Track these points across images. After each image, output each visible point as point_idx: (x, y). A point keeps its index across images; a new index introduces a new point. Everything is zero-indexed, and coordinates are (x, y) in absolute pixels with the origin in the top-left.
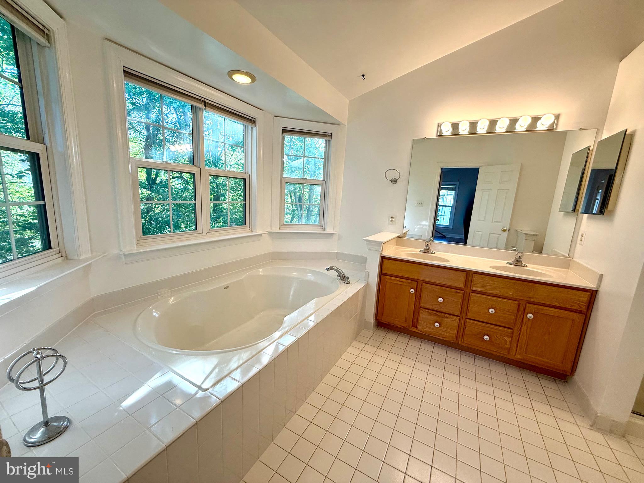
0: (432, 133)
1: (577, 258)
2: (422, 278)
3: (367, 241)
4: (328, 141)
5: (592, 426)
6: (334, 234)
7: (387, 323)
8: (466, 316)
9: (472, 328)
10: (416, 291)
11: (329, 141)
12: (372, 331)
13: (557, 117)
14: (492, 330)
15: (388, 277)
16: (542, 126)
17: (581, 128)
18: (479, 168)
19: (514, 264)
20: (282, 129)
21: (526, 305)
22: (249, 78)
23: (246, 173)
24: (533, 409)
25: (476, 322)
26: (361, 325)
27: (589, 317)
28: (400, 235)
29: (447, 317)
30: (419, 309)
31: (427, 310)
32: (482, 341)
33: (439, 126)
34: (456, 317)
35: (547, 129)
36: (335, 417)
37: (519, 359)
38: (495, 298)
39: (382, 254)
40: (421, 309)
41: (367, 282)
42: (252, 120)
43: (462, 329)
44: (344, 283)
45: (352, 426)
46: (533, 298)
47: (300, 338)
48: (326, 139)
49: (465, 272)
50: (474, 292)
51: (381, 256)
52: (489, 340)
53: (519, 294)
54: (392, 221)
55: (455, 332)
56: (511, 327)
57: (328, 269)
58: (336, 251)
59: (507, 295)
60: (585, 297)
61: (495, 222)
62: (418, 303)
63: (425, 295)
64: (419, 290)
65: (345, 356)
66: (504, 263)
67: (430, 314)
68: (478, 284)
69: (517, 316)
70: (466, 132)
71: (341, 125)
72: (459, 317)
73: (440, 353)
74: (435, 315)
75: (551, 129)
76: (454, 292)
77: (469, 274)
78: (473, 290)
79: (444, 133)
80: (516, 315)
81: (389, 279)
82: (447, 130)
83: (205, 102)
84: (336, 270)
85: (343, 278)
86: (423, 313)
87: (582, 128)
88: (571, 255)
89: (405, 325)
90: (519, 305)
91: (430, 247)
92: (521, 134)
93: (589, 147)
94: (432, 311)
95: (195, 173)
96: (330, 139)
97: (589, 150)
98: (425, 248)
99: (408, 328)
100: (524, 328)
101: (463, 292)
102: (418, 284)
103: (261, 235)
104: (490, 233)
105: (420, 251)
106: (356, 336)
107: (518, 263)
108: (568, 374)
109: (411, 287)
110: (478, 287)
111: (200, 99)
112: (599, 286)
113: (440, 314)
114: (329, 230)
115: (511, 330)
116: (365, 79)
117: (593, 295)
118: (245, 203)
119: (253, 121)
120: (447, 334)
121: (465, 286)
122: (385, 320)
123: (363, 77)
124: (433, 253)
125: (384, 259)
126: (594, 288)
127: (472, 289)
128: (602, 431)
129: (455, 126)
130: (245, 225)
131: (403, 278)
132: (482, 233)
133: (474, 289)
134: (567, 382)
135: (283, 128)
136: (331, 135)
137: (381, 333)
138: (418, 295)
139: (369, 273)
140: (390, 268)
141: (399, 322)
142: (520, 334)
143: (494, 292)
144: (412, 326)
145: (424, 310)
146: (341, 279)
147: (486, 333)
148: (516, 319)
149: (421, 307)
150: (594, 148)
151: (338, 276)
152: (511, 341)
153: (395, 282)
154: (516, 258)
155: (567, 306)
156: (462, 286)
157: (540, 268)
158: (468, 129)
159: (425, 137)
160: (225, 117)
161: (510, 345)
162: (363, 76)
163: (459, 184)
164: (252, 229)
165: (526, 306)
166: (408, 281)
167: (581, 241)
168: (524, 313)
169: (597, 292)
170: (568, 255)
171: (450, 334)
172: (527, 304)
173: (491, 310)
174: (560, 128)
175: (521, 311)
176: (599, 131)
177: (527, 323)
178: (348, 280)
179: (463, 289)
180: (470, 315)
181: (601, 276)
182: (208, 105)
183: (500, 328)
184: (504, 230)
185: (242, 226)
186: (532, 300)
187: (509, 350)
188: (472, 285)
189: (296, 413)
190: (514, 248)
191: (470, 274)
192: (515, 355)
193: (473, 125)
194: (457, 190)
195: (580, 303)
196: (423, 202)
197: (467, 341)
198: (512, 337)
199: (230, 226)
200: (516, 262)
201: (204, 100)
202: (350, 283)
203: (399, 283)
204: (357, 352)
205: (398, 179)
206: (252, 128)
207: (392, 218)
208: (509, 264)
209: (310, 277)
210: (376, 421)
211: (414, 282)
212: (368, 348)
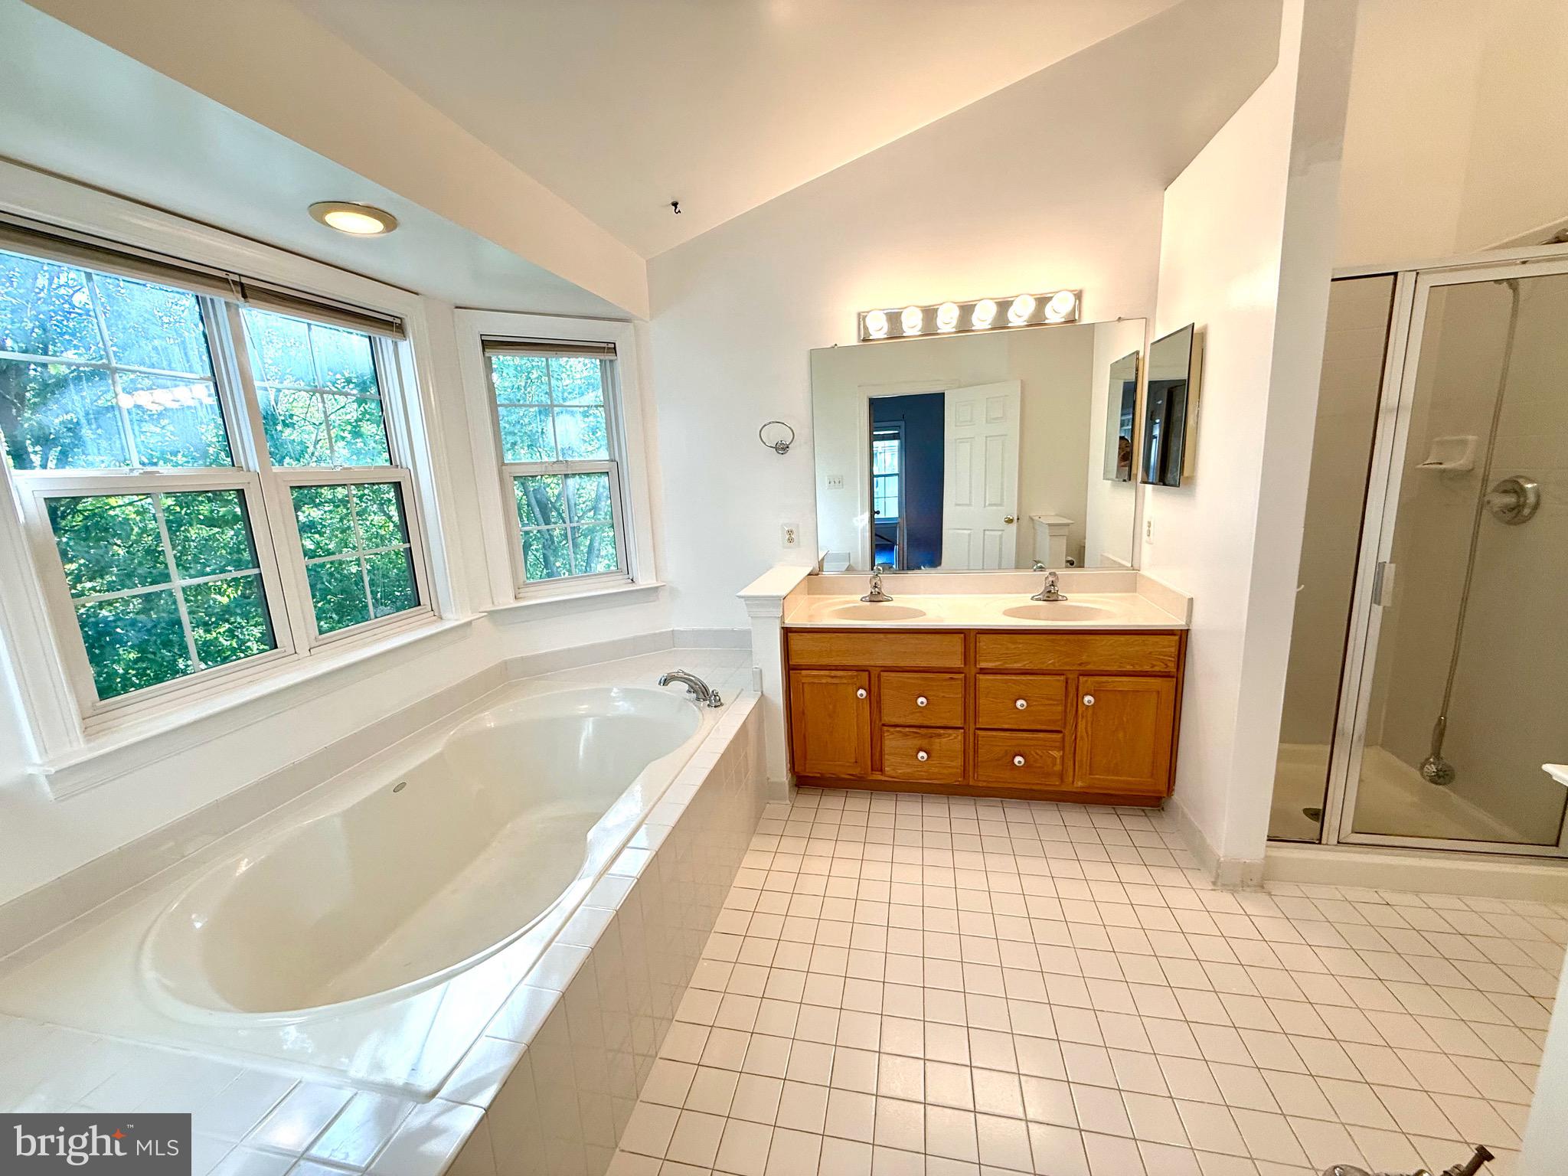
0: (849, 337)
1: (1148, 571)
2: (880, 663)
3: (746, 598)
4: (608, 363)
5: (1214, 883)
6: (660, 589)
7: (819, 775)
8: (975, 724)
9: (992, 746)
10: (869, 692)
11: (611, 361)
12: (788, 802)
13: (1079, 296)
14: (1026, 742)
15: (804, 672)
16: (1055, 314)
17: (1120, 318)
18: (944, 394)
19: (1045, 598)
20: (482, 341)
21: (1078, 678)
22: (377, 221)
23: (397, 466)
24: (1120, 882)
25: (994, 733)
26: (764, 793)
27: (1181, 683)
28: (814, 568)
29: (939, 736)
30: (881, 729)
31: (898, 729)
32: (1012, 769)
33: (861, 318)
34: (956, 731)
35: (1063, 320)
36: (752, 1033)
37: (1081, 787)
38: (1023, 677)
39: (784, 623)
40: (885, 728)
41: (760, 693)
42: (392, 322)
43: (971, 753)
44: (709, 705)
45: (794, 1039)
46: (1088, 663)
47: (640, 877)
48: (602, 358)
49: (962, 633)
50: (983, 671)
51: (783, 628)
52: (1024, 764)
53: (1065, 660)
54: (790, 540)
55: (959, 762)
56: (1059, 729)
57: (666, 682)
58: (671, 629)
59: (1044, 667)
60: (1170, 645)
61: (990, 505)
62: (876, 716)
63: (887, 695)
64: (874, 689)
65: (741, 878)
66: (1025, 600)
67: (906, 735)
68: (989, 653)
69: (1066, 706)
70: (916, 332)
71: (636, 322)
72: (963, 731)
73: (936, 813)
74: (916, 735)
75: (1071, 321)
76: (946, 680)
77: (969, 637)
78: (981, 669)
79: (874, 335)
80: (1064, 702)
81: (807, 676)
82: (878, 328)
83: (242, 285)
84: (685, 680)
85: (702, 693)
86: (890, 737)
87: (1122, 316)
88: (1136, 566)
89: (856, 771)
90: (1067, 682)
91: (880, 589)
92: (1019, 333)
93: (1137, 353)
94: (907, 729)
95: (243, 490)
96: (611, 357)
97: (1138, 359)
98: (871, 593)
99: (865, 776)
100: (1082, 725)
101: (963, 675)
102: (872, 677)
103: (469, 623)
104: (985, 530)
105: (861, 600)
106: (757, 823)
107: (1051, 595)
108: (1165, 795)
109: (858, 685)
110: (991, 661)
111: (226, 277)
112: (1190, 621)
113: (925, 730)
114: (644, 581)
115: (1060, 735)
116: (679, 211)
117: (1182, 637)
118: (410, 548)
119: (395, 326)
120: (945, 771)
121: (965, 664)
122: (812, 769)
123: (676, 208)
124: (889, 601)
125: (789, 634)
126: (1182, 625)
127: (978, 666)
128: (1233, 889)
129: (894, 318)
130: (419, 605)
131: (837, 668)
132: (969, 532)
133: (983, 665)
134: (1163, 809)
135: (484, 338)
136: (615, 348)
137: (809, 801)
138: (875, 700)
139: (761, 671)
140: (806, 651)
141: (844, 768)
142: (1076, 739)
143: (1019, 665)
144: (872, 770)
145: (892, 729)
146: (698, 699)
147: (1016, 750)
148: (1065, 711)
149: (884, 725)
150: (1146, 355)
151: (689, 691)
152: (1063, 758)
153: (824, 681)
154: (1046, 587)
155: (1147, 668)
156: (957, 662)
157: (1091, 599)
158: (920, 325)
159: (836, 345)
160: (310, 322)
161: (1063, 763)
162: (675, 204)
163: (905, 425)
164: (440, 612)
165: (1078, 682)
166: (850, 673)
167: (1149, 536)
168: (1078, 697)
169: (1188, 630)
170: (1132, 566)
171: (951, 770)
172: (1081, 677)
173: (1019, 703)
174: (1087, 318)
175: (1071, 695)
176: (1148, 322)
177: (1085, 714)
178: (718, 698)
179: (961, 671)
180: (983, 722)
181: (1191, 600)
182: (249, 290)
183: (1041, 735)
184: (1010, 521)
185: (412, 610)
186: (1089, 667)
187: (1061, 776)
188: (978, 659)
189: (658, 1056)
190: (1039, 565)
191: (972, 636)
192: (1073, 782)
193: (930, 313)
194: (902, 435)
195: (1166, 658)
196: (842, 476)
197: (985, 776)
198: (1063, 748)
199: (376, 617)
200: (1048, 595)
201: (236, 278)
202: (722, 705)
203: (830, 680)
204: (765, 861)
205: (791, 443)
206: (396, 344)
207: (790, 532)
208: (1037, 600)
209: (623, 707)
210: (841, 1009)
211: (861, 673)
212: (787, 844)
